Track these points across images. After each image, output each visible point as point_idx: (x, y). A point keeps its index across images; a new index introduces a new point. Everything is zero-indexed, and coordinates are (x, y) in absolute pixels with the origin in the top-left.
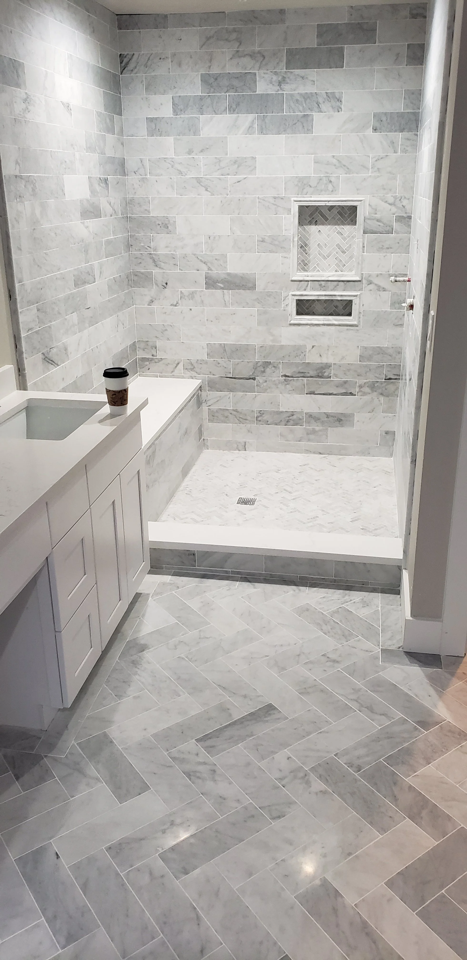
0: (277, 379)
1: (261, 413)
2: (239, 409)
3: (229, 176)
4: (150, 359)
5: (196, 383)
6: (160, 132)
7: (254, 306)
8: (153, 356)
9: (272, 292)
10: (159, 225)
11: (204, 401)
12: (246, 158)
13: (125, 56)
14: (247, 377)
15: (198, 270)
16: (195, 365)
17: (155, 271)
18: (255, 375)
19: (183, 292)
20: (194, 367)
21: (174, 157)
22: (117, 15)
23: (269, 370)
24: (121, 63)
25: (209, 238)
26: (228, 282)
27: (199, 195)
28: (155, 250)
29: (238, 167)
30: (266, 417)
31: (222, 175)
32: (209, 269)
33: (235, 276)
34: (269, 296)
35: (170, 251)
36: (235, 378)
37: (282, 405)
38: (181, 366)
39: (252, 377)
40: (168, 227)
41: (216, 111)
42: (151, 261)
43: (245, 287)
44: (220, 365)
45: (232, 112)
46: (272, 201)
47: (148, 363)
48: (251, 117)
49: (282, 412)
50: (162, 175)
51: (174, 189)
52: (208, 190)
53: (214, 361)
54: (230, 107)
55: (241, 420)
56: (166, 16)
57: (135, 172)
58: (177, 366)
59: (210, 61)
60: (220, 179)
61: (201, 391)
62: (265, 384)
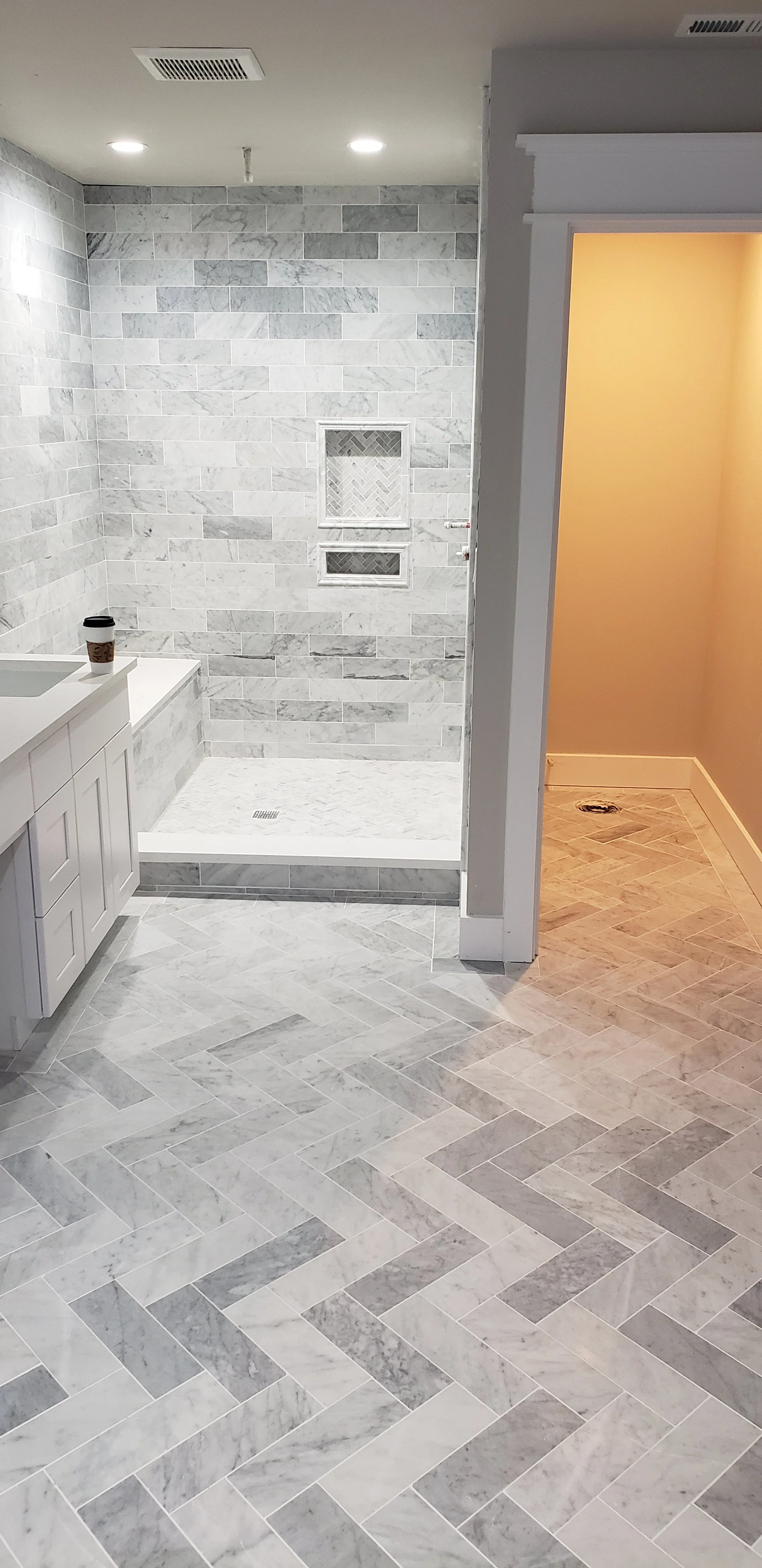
0: (305, 658)
1: (284, 705)
2: (253, 700)
3: (233, 391)
4: (127, 633)
5: (191, 665)
6: (141, 332)
7: (270, 560)
8: (131, 627)
9: (294, 542)
10: (140, 452)
11: (204, 688)
12: (255, 368)
13: (93, 235)
14: (264, 655)
15: (194, 513)
16: (191, 640)
17: (135, 514)
18: (274, 652)
19: (173, 541)
20: (190, 643)
21: (159, 365)
22: (83, 185)
23: (292, 646)
24: (89, 244)
25: (208, 470)
26: (233, 528)
27: (193, 414)
28: (134, 486)
29: (246, 378)
30: (290, 710)
31: (224, 389)
32: (209, 511)
33: (245, 520)
34: (290, 547)
35: (155, 488)
36: (247, 657)
37: (311, 693)
38: (171, 641)
39: (270, 655)
40: (152, 455)
41: (215, 308)
42: (129, 500)
43: (258, 536)
44: (225, 639)
45: (236, 308)
46: (290, 423)
47: (123, 638)
48: (261, 315)
49: (313, 703)
50: (143, 387)
51: (159, 407)
52: (206, 408)
53: (218, 633)
54: (233, 303)
55: (256, 714)
56: (148, 189)
57: (106, 383)
58: (165, 641)
59: (207, 245)
60: (221, 395)
61: (199, 674)
62: (288, 665)
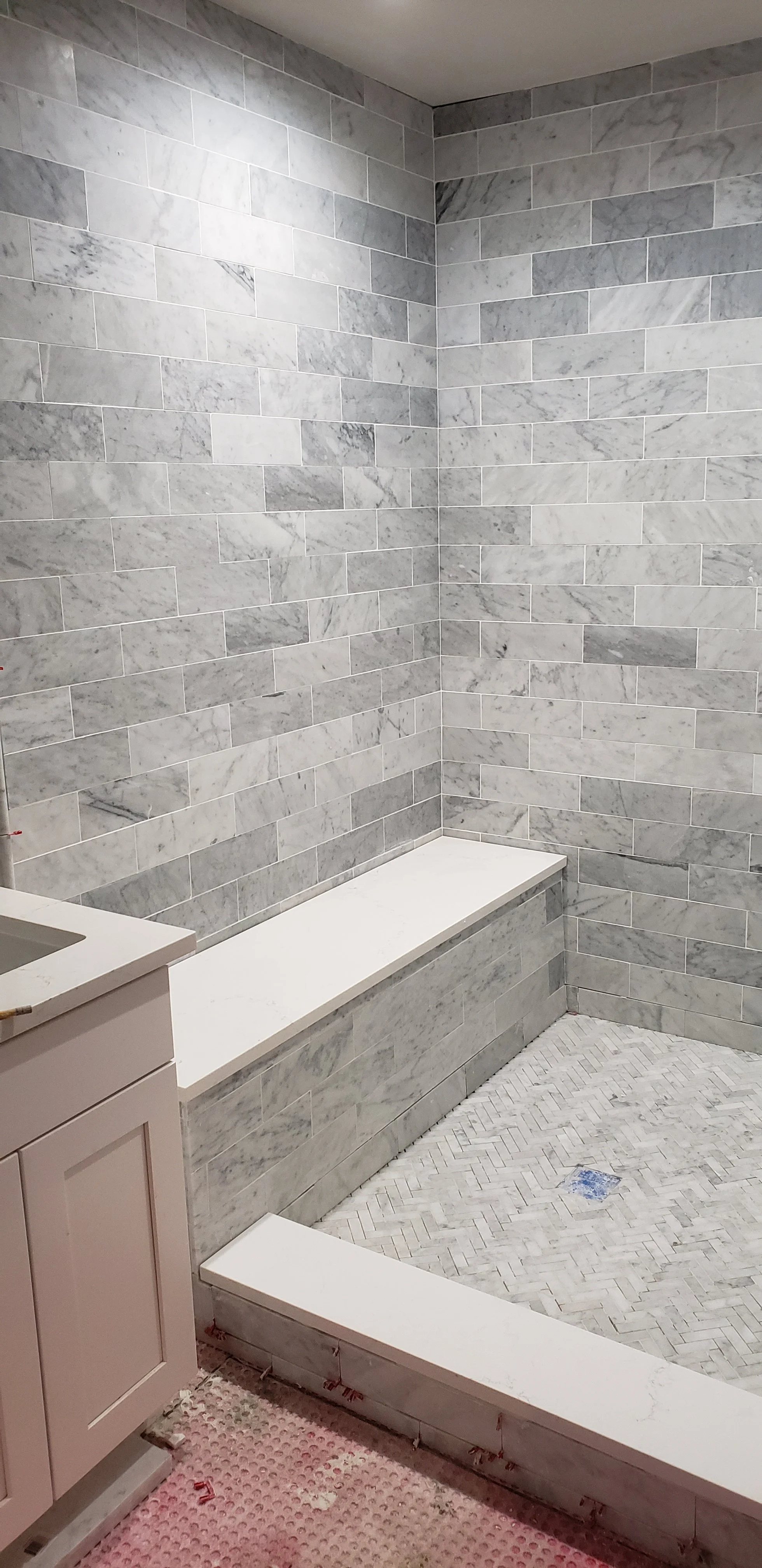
0: (740, 874)
1: (699, 948)
2: (649, 932)
3: (645, 417)
4: (465, 801)
5: (549, 861)
6: (506, 331)
7: (688, 703)
8: (471, 794)
9: (734, 674)
10: (496, 525)
11: (571, 902)
12: (683, 374)
13: (445, 185)
14: (668, 860)
15: (570, 621)
16: (555, 821)
17: (486, 620)
18: (688, 858)
19: (537, 666)
20: (553, 826)
21: (532, 381)
22: (434, 108)
23: (720, 851)
24: (438, 201)
25: (598, 551)
26: (632, 647)
27: (579, 460)
28: (485, 578)
29: (667, 394)
30: (710, 959)
31: (631, 414)
32: (594, 618)
33: (651, 634)
34: (726, 681)
35: (516, 581)
36: (641, 860)
37: (749, 935)
38: (525, 821)
39: (678, 862)
40: (513, 530)
41: (623, 278)
42: (477, 600)
43: (672, 661)
44: (606, 827)
45: (656, 276)
46: (740, 467)
47: (459, 808)
48: (697, 282)
49: (751, 953)
50: (506, 420)
51: (529, 450)
52: (599, 448)
53: (597, 816)
54: (653, 265)
55: (651, 956)
56: (526, 95)
57: (454, 417)
58: (516, 822)
59: (614, 173)
60: (626, 424)
61: (565, 878)
62: (710, 882)
